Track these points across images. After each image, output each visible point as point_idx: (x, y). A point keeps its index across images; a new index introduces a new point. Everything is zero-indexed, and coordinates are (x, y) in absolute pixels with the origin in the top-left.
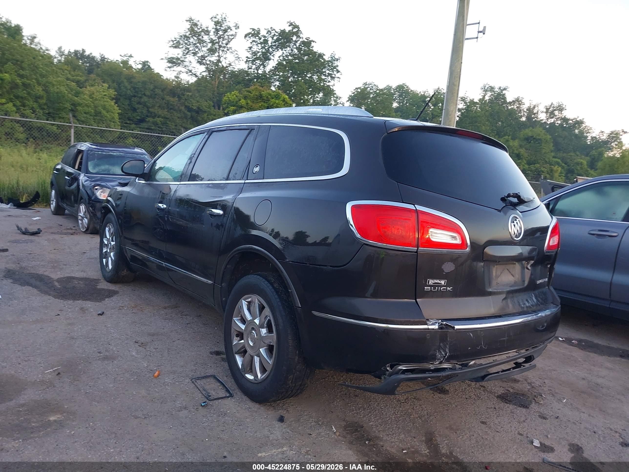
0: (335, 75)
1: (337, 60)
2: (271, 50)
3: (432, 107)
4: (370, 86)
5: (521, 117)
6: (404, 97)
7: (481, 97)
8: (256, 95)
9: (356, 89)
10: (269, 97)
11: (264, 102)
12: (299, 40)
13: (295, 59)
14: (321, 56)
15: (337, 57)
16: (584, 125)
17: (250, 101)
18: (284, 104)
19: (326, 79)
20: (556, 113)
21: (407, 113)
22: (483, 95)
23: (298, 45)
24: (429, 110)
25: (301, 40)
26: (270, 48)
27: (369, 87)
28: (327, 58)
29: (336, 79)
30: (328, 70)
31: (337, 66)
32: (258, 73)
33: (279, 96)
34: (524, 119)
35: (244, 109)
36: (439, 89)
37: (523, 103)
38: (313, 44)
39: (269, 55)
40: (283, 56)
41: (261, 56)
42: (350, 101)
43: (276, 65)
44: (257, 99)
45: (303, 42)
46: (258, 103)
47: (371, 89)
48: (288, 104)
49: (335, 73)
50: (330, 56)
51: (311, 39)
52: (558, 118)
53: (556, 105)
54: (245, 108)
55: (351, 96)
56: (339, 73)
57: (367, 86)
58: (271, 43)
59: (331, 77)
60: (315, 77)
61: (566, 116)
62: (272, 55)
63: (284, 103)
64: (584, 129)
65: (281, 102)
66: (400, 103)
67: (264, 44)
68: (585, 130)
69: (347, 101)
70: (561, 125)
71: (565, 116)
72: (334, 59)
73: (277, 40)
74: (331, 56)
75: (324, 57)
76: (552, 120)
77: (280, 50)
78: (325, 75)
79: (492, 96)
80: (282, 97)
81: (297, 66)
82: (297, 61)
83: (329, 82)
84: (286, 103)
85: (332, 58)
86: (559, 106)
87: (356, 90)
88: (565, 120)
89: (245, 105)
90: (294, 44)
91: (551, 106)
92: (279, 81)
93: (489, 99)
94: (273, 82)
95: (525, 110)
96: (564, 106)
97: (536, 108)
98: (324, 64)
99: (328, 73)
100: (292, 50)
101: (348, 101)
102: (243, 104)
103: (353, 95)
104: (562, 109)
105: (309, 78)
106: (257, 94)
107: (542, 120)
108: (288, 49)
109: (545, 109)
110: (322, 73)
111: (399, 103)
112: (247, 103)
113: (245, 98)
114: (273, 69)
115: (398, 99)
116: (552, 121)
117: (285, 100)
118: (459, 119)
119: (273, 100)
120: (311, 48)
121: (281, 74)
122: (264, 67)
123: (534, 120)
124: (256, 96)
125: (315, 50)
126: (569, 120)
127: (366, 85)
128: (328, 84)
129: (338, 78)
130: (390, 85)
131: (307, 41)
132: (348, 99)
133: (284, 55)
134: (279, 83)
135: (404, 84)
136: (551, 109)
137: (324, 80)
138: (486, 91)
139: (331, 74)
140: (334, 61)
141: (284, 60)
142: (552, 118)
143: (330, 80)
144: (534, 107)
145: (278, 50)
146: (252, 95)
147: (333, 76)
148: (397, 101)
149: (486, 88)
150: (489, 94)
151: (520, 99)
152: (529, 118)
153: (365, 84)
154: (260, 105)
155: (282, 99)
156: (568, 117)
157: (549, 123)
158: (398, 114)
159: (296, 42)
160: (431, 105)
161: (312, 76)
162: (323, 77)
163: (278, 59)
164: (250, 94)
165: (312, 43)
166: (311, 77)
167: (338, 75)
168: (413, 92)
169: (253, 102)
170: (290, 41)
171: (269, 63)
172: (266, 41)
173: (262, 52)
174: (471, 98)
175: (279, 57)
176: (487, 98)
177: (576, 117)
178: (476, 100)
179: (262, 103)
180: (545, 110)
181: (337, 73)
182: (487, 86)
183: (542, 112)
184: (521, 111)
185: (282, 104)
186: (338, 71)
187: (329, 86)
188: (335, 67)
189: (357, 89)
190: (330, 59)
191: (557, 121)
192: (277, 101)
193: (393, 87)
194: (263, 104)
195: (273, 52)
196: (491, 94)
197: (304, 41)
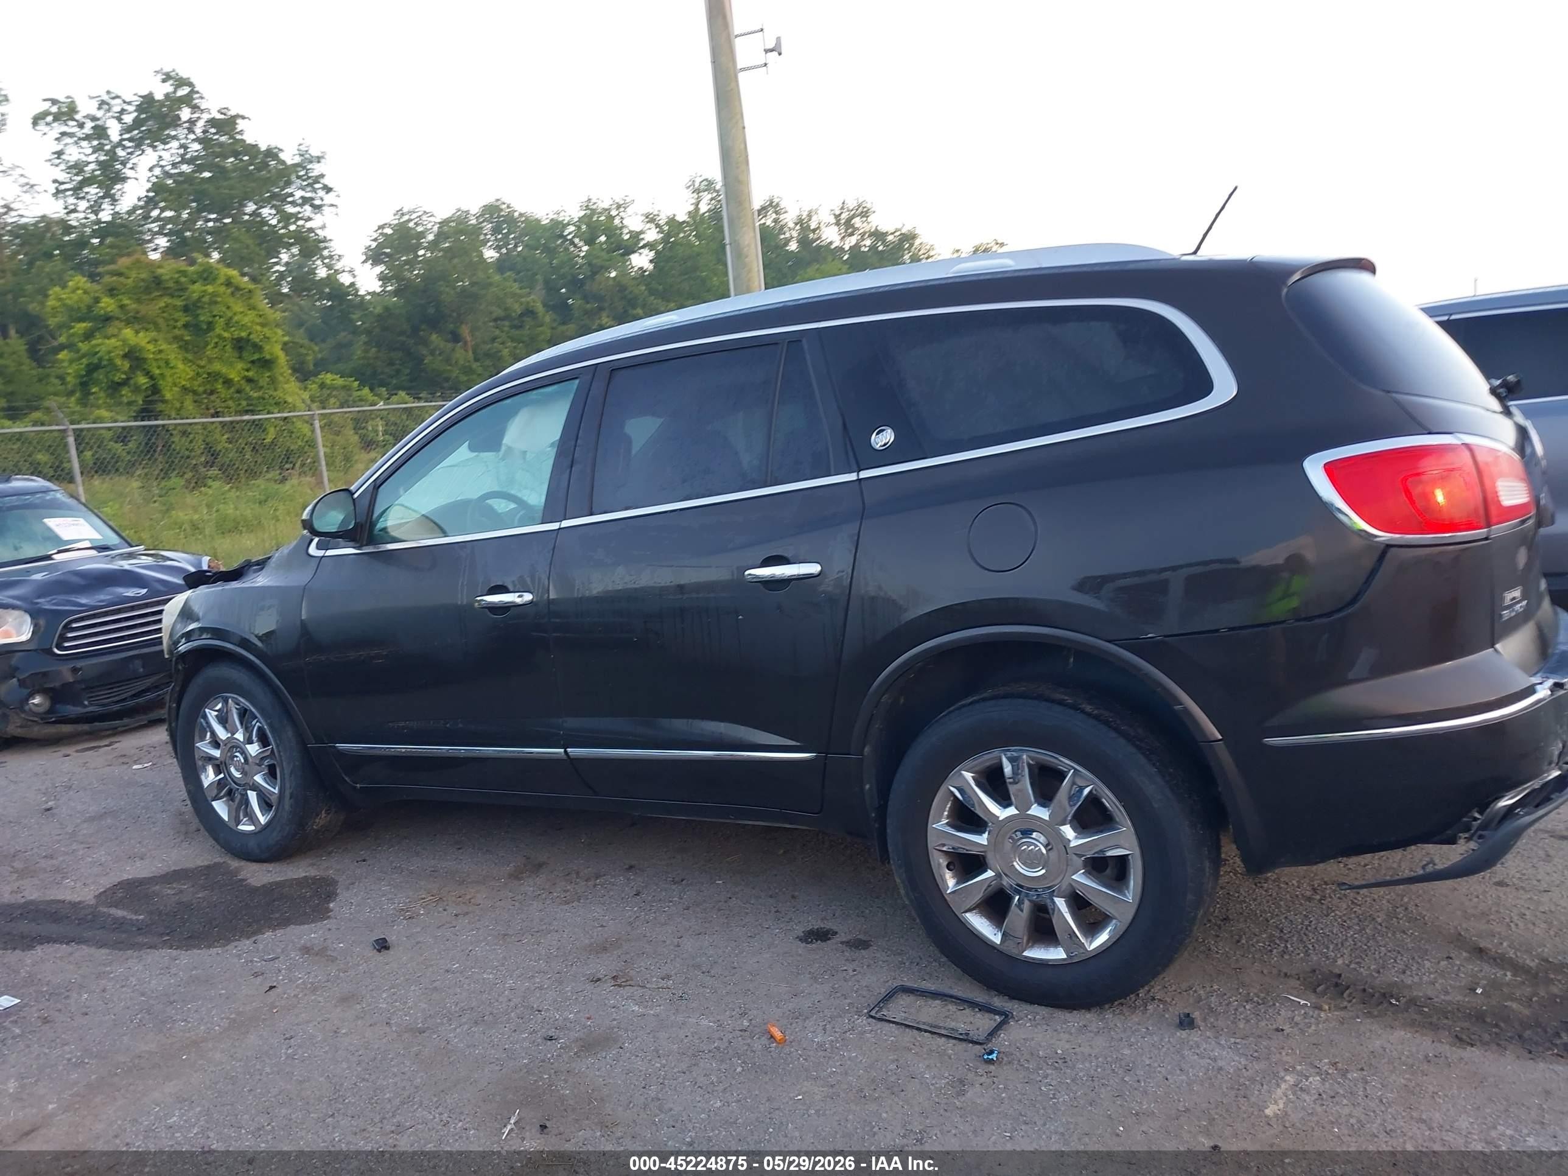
0: (322, 199)
1: (319, 159)
2: (120, 153)
3: (585, 248)
4: (414, 216)
5: (787, 241)
6: (505, 231)
7: (692, 208)
8: (143, 280)
9: (379, 228)
10: (183, 279)
11: (172, 296)
12: (199, 118)
13: (200, 169)
14: (272, 153)
15: (315, 152)
16: (917, 242)
17: (130, 298)
18: (233, 294)
19: (299, 213)
20: (857, 222)
21: (528, 270)
22: (694, 201)
23: (199, 129)
24: (578, 256)
25: (206, 116)
26: (117, 147)
27: (412, 220)
28: (289, 157)
29: (326, 210)
30: (303, 188)
31: (322, 176)
32: (98, 222)
33: (211, 273)
34: (793, 246)
35: (117, 323)
36: (589, 200)
37: (783, 211)
38: (241, 125)
39: (119, 167)
40: (162, 167)
41: (98, 173)
42: (370, 262)
43: (148, 191)
44: (147, 290)
45: (212, 122)
46: (153, 300)
47: (417, 224)
48: (242, 290)
49: (321, 193)
50: (297, 152)
51: (233, 113)
52: (865, 233)
53: (851, 204)
54: (117, 319)
55: (368, 248)
56: (331, 194)
57: (406, 218)
58: (121, 135)
59: (312, 206)
60: (266, 212)
61: (879, 228)
62: (129, 165)
63: (233, 289)
64: (919, 250)
65: (222, 289)
66: (501, 249)
67: (99, 138)
68: (920, 253)
69: (363, 262)
70: (873, 248)
71: (876, 229)
72: (307, 159)
73: (137, 123)
74: (298, 150)
75: (282, 156)
76: (852, 241)
77: (149, 150)
78: (294, 204)
79: (713, 202)
80: (222, 273)
81: (211, 188)
82: (207, 175)
83: (309, 219)
84: (238, 289)
85: (301, 155)
86: (859, 206)
87: (380, 231)
88: (878, 235)
89: (117, 312)
90: (188, 129)
91: (842, 208)
92: (166, 235)
93: (709, 211)
94: (150, 241)
95: (791, 225)
96: (869, 206)
97: (814, 218)
98: (286, 174)
99: (302, 197)
100: (184, 147)
101: (365, 262)
102: (109, 309)
103: (374, 245)
104: (867, 212)
105: (250, 215)
106: (143, 276)
107: (831, 243)
108: (175, 144)
109: (833, 217)
110: (283, 199)
111: (498, 248)
112: (122, 307)
113: (112, 292)
114: (142, 203)
115: (493, 238)
116: (853, 243)
117: (232, 281)
118: (655, 267)
119: (197, 287)
120: (238, 137)
121: (169, 214)
122: (114, 201)
123: (814, 244)
124: (142, 284)
125: (249, 138)
126: (886, 234)
127: (403, 214)
128: (309, 225)
129: (332, 205)
130: (464, 208)
131: (222, 117)
132: (364, 257)
133: (162, 163)
134: (166, 239)
135: (498, 200)
136: (844, 216)
137: (296, 217)
138: (697, 191)
139: (312, 199)
140: (311, 162)
141: (167, 175)
142: (852, 234)
143: (312, 216)
144: (810, 216)
145: (143, 151)
146: (130, 281)
147: (317, 202)
148: (490, 244)
149: (697, 185)
150: (706, 197)
151: (776, 200)
152: (804, 242)
153: (400, 213)
154: (162, 304)
155: (222, 280)
156: (883, 228)
157: (847, 247)
158: (510, 276)
159: (192, 122)
160: (581, 244)
161: (257, 209)
162: (290, 209)
163: (150, 174)
164: (122, 279)
165: (239, 121)
166: (255, 214)
167: (329, 198)
168: (527, 219)
169: (138, 301)
170: (175, 122)
171: (124, 190)
172: (100, 132)
173: (99, 163)
174: (670, 214)
175: (151, 169)
176: (704, 208)
177: (899, 227)
178: (682, 217)
179: (167, 300)
180: (834, 221)
181: (327, 193)
182: (698, 180)
183: (828, 225)
184: (782, 227)
185: (224, 294)
186: (328, 189)
187: (311, 230)
188: (317, 180)
189: (381, 227)
190: (297, 160)
191: (863, 240)
192: (210, 289)
193: (473, 212)
194: (170, 301)
195: (129, 159)
196: (710, 196)
197: (213, 118)
